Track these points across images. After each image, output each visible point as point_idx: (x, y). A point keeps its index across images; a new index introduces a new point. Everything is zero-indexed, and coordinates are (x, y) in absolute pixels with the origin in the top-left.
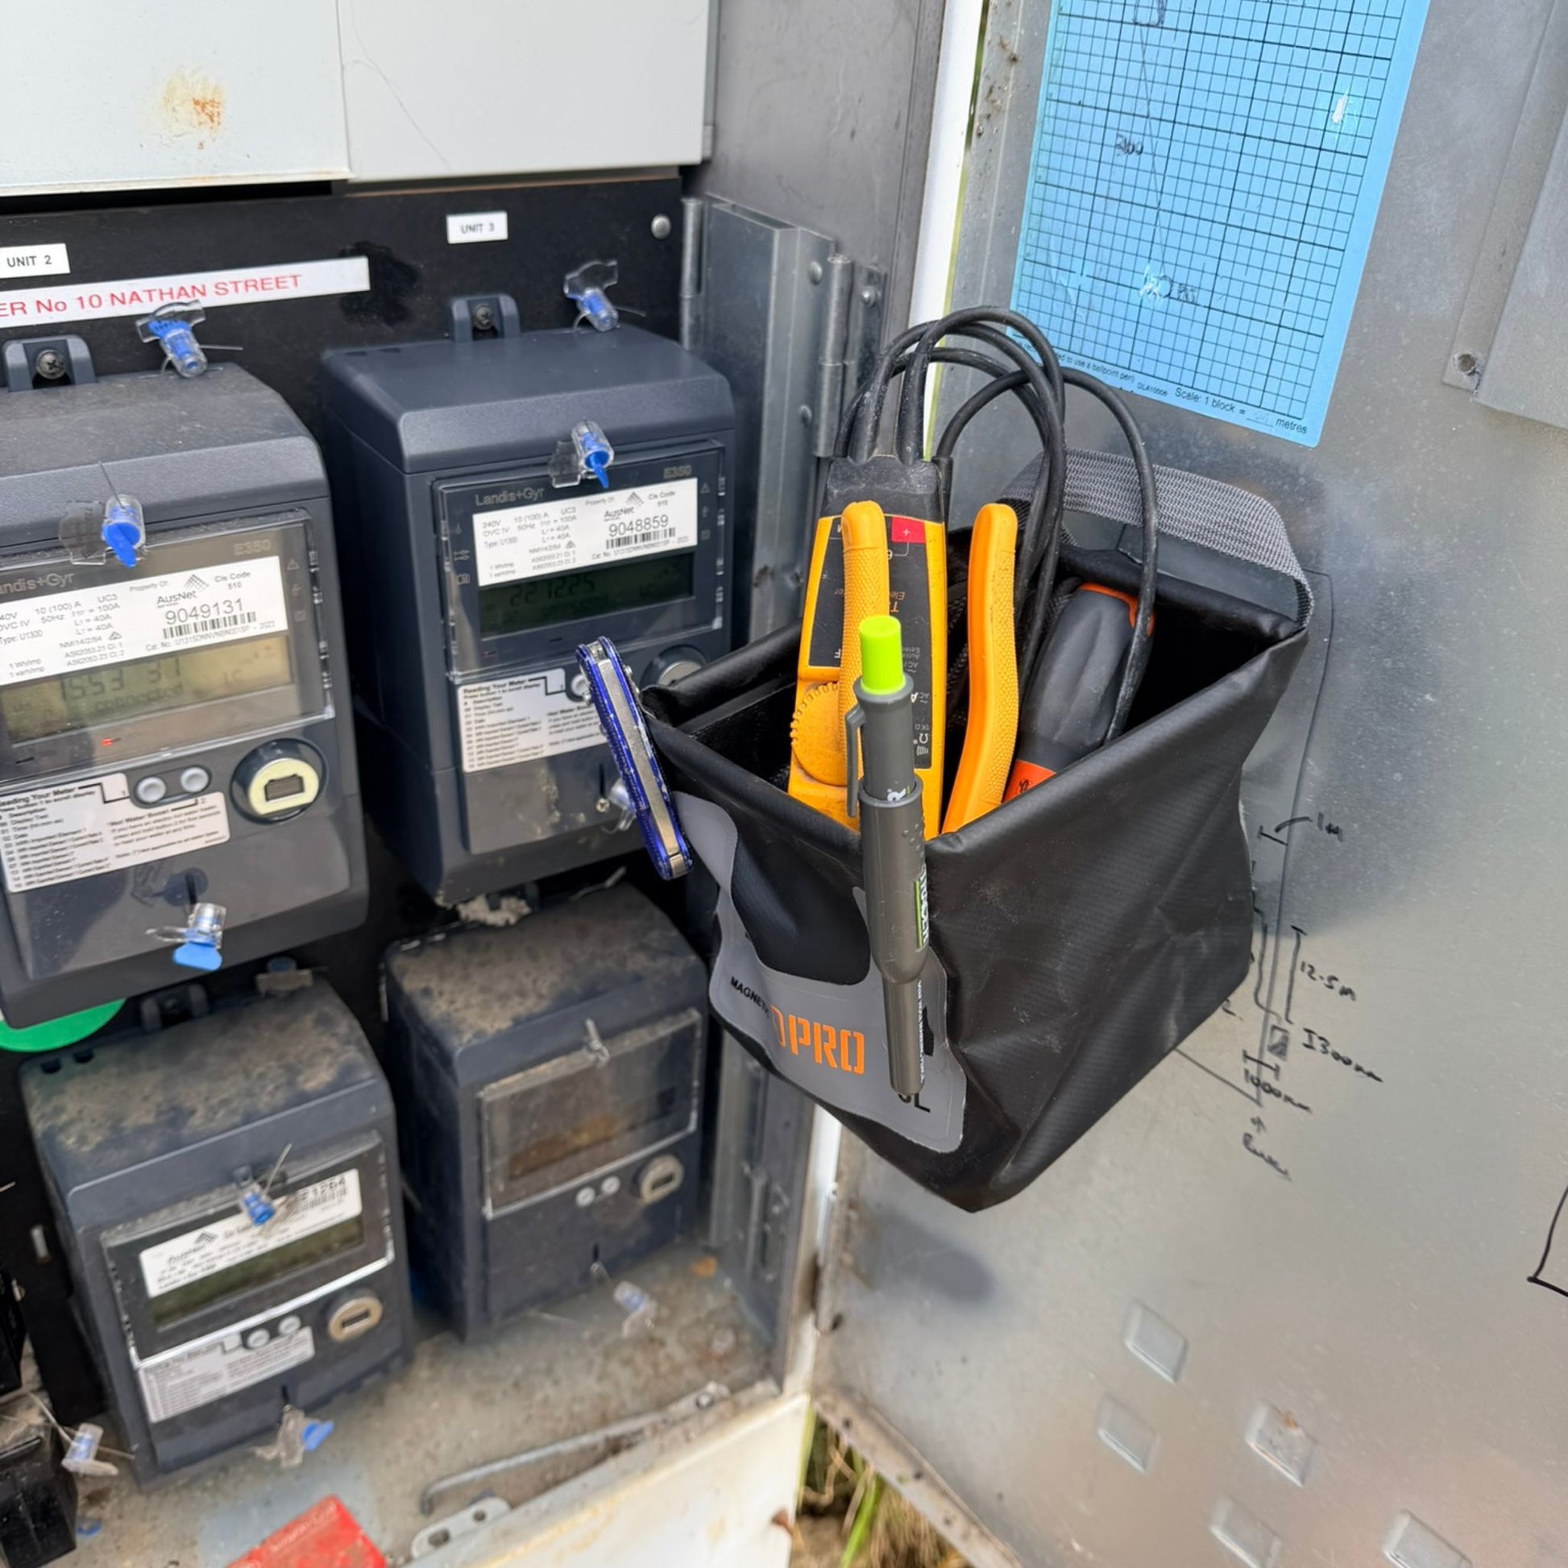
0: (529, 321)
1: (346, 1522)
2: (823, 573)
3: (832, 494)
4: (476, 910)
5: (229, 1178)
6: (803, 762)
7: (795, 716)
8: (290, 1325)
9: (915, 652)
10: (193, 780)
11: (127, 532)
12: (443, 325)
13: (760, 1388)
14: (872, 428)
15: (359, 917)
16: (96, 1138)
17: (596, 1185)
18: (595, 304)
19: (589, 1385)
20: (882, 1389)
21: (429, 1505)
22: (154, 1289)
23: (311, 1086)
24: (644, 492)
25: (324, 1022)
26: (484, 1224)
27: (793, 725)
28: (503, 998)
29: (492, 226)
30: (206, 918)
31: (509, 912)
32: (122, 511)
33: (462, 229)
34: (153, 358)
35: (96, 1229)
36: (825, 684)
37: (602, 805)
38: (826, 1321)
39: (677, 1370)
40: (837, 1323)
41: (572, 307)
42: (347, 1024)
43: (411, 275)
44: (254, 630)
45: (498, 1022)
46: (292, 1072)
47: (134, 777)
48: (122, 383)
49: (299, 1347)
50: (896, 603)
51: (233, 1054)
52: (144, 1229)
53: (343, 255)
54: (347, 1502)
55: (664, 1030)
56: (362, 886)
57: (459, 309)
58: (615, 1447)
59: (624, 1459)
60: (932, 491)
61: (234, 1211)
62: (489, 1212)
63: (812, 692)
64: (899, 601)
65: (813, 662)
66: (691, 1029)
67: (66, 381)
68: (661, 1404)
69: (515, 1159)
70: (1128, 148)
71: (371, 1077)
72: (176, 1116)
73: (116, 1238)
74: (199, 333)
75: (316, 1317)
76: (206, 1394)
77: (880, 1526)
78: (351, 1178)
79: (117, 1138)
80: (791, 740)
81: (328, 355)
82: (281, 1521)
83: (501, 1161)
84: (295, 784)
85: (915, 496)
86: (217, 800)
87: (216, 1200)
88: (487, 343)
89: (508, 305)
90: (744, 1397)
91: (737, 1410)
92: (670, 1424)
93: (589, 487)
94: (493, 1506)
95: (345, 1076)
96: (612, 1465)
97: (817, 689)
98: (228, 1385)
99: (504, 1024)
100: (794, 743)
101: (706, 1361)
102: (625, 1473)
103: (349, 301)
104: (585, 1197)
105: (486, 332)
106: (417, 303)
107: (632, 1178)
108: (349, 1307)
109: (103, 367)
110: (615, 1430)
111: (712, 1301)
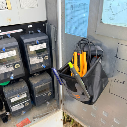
0: (34, 32)
1: (28, 119)
4: (35, 75)
5: (17, 94)
8: (22, 105)
10: (11, 66)
11: (4, 49)
12: (28, 33)
13: (58, 109)
15: (24, 75)
16: (7, 91)
17: (45, 94)
18: (39, 31)
19: (46, 109)
20: (67, 109)
21: (34, 118)
22: (12, 102)
23: (22, 87)
24: (42, 44)
25: (24, 83)
26: (36, 97)
28: (37, 81)
29: (31, 26)
30: (12, 75)
31: (38, 75)
32: (4, 48)
33: (29, 26)
34: (7, 37)
35: (7, 98)
37: (41, 66)
38: (63, 104)
39: (53, 108)
40: (64, 104)
41: (38, 31)
42: (25, 83)
43: (25, 30)
44: (14, 55)
45: (36, 82)
46: (21, 86)
47: (7, 66)
48: (5, 39)
49: (23, 106)
51: (17, 85)
52: (11, 98)
53: (20, 29)
54: (28, 118)
55: (49, 83)
56: (24, 73)
57: (29, 32)
58: (47, 114)
59: (48, 115)
61: (17, 96)
62: (37, 96)
66: (51, 83)
67: (2, 39)
68: (51, 111)
69: (38, 93)
70: (71, 18)
71: (27, 87)
72: (13, 90)
73: (9, 98)
74: (11, 35)
75: (24, 104)
76: (16, 110)
77: (74, 122)
78: (26, 94)
79: (9, 91)
81: (20, 36)
82: (23, 119)
83: (37, 93)
84: (18, 66)
86: (13, 67)
87: (16, 96)
88: (32, 34)
89: (33, 31)
90: (57, 110)
91: (57, 111)
92: (51, 112)
93: (37, 44)
94: (38, 118)
95: (25, 87)
96: (47, 115)
98: (18, 109)
99: (36, 83)
101: (55, 108)
102: (48, 116)
103: (21, 32)
104: (44, 95)
105: (31, 33)
106: (26, 32)
107: (47, 94)
108: (26, 103)
109: (4, 38)
110: (47, 113)
111: (56, 103)
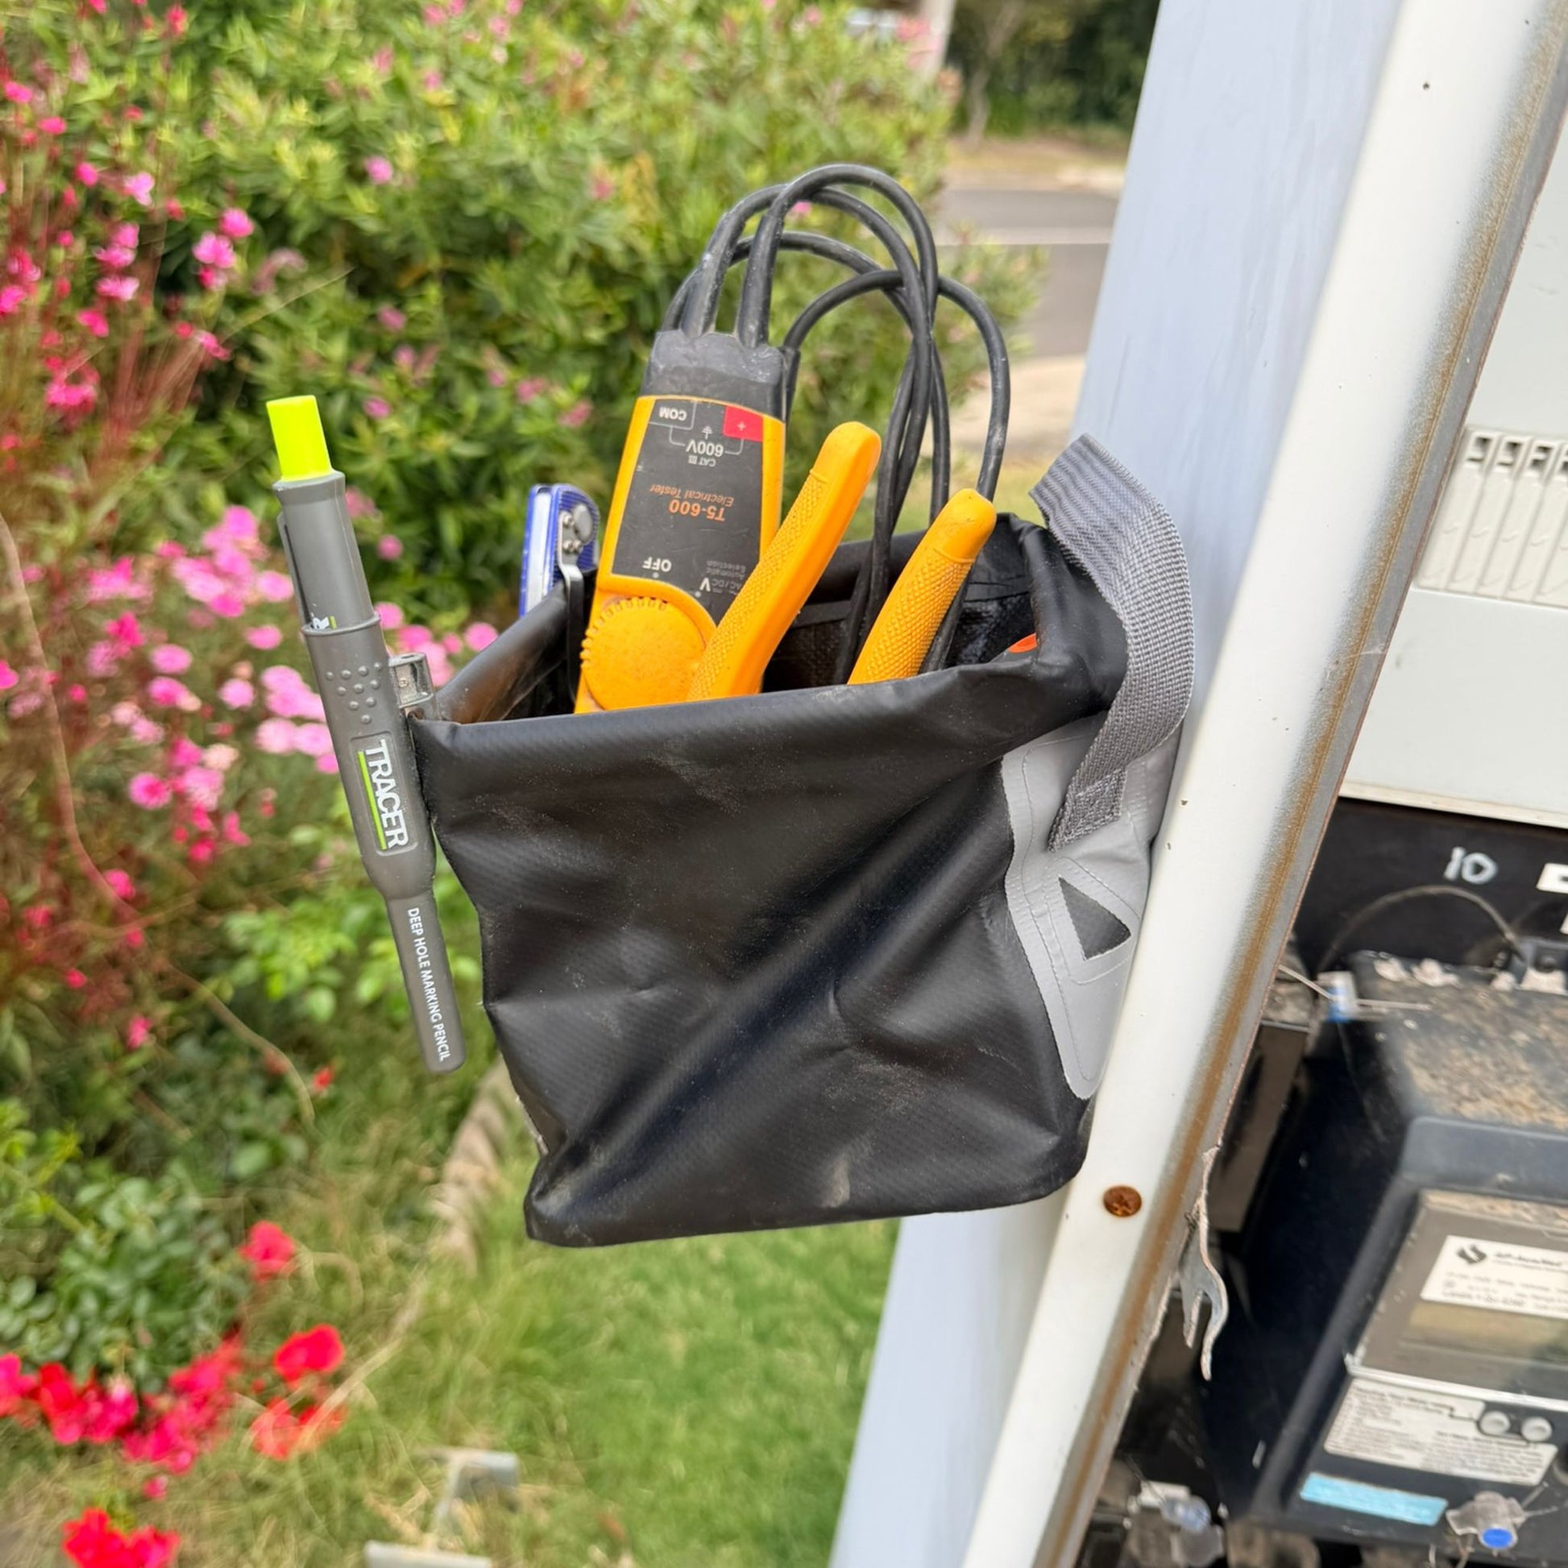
2: (638, 463)
3: (656, 370)
6: (593, 688)
7: (589, 632)
9: (739, 571)
14: (711, 297)
27: (585, 643)
36: (629, 599)
50: (722, 510)
60: (774, 382)
63: (613, 607)
64: (726, 508)
65: (616, 569)
80: (580, 661)
85: (755, 383)
97: (618, 603)
100: (584, 666)
